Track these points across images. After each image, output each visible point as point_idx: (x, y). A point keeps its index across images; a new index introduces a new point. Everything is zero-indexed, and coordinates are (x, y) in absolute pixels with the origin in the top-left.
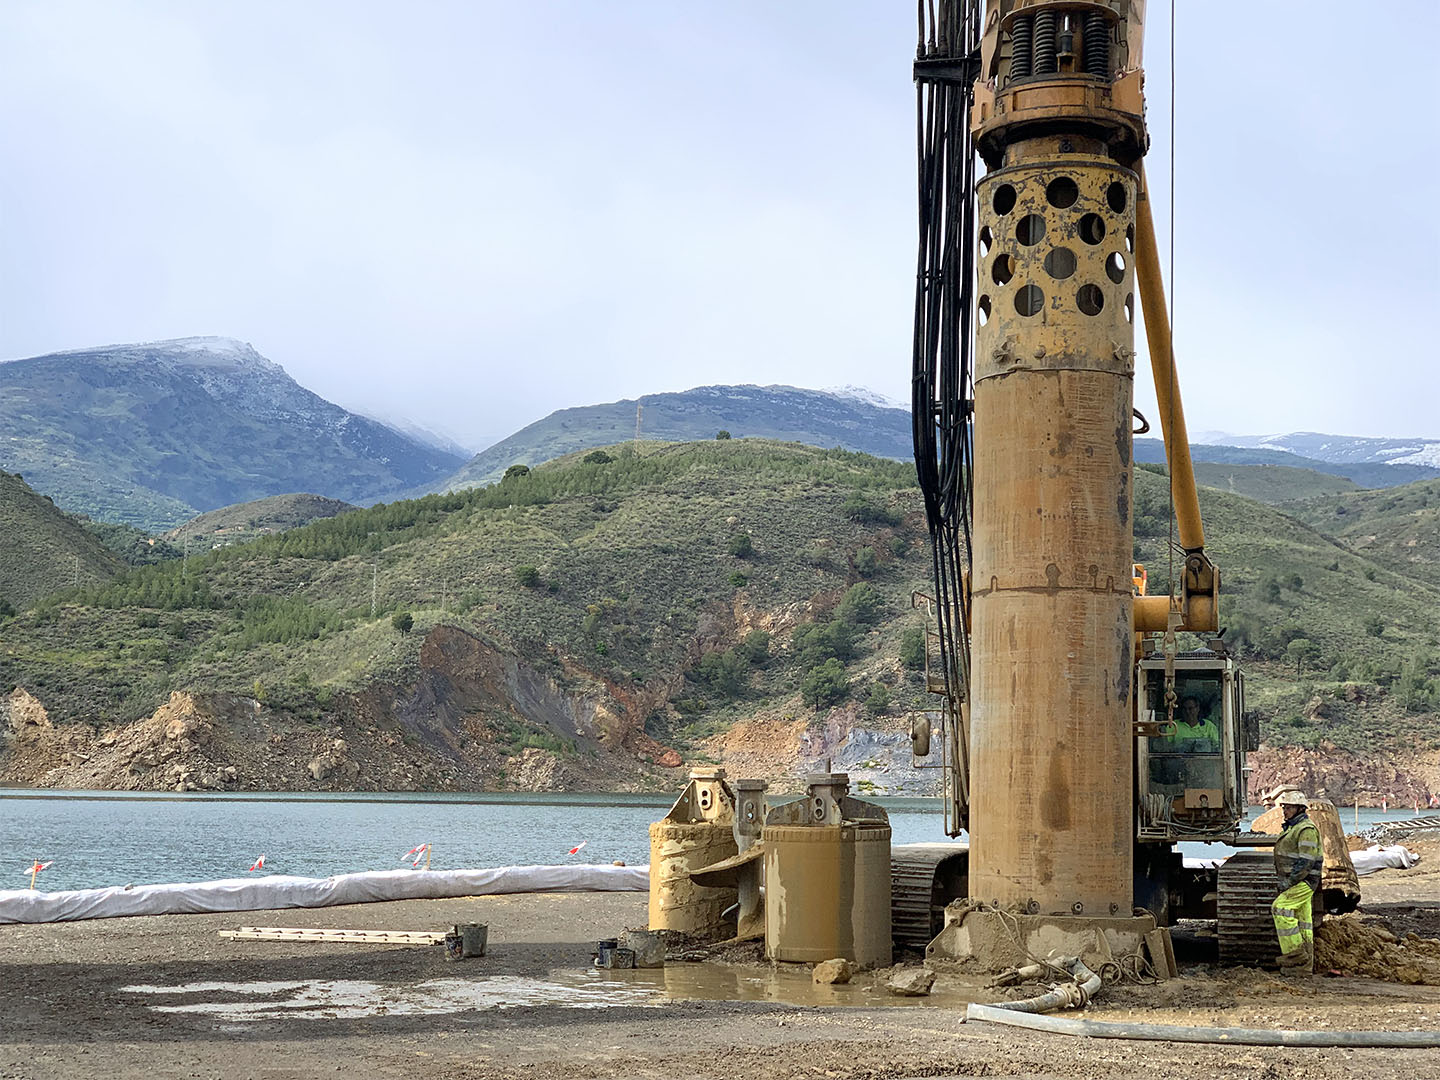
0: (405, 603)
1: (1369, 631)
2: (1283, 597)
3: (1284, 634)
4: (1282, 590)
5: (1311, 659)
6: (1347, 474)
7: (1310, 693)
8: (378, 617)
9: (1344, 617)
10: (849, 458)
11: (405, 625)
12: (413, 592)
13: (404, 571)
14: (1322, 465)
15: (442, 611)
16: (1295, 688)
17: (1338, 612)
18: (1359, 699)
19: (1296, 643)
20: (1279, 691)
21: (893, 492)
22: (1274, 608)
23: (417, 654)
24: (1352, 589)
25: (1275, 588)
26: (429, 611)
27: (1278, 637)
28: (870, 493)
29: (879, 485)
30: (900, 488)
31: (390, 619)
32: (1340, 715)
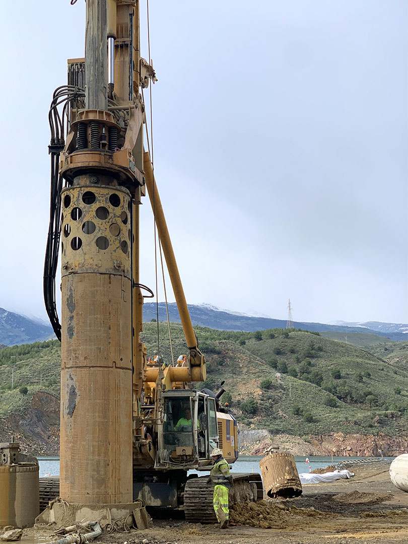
0: (26, 383)
1: (396, 392)
2: (364, 380)
3: (364, 394)
4: (364, 378)
5: (375, 403)
6: (388, 336)
7: (374, 415)
8: (14, 389)
9: (387, 387)
10: (201, 329)
11: (24, 391)
12: (29, 379)
13: (25, 371)
14: (379, 333)
15: (40, 386)
16: (369, 413)
17: (384, 385)
18: (393, 417)
19: (369, 397)
20: (363, 414)
21: (217, 342)
22: (361, 384)
23: (29, 403)
24: (389, 377)
25: (361, 377)
26: (35, 386)
27: (363, 395)
28: (209, 342)
29: (212, 339)
30: (220, 340)
31: (18, 389)
32: (386, 423)
